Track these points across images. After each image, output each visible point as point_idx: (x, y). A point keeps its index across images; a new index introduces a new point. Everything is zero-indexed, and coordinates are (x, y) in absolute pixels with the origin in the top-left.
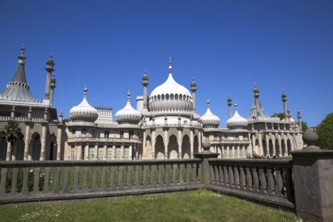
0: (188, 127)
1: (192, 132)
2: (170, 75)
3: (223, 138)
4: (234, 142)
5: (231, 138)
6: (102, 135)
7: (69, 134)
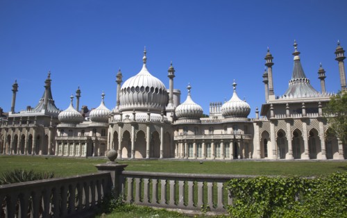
0: (129, 121)
1: (133, 128)
2: (144, 65)
3: (207, 132)
4: (221, 137)
5: (217, 132)
6: (79, 134)
7: (59, 133)
